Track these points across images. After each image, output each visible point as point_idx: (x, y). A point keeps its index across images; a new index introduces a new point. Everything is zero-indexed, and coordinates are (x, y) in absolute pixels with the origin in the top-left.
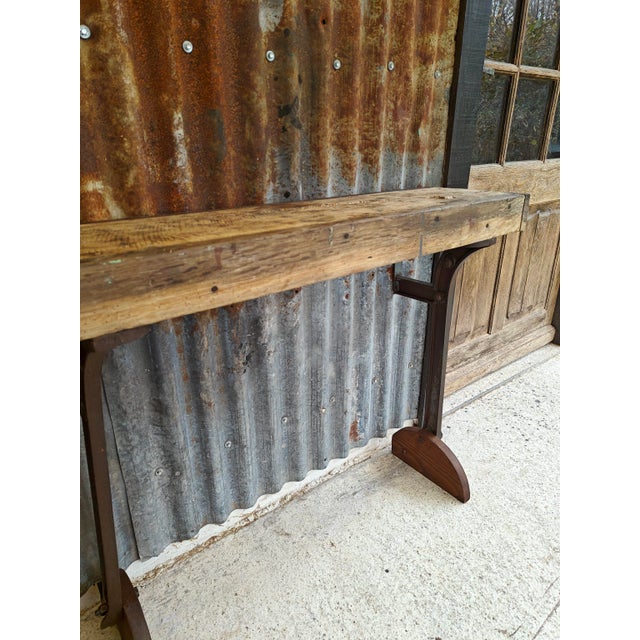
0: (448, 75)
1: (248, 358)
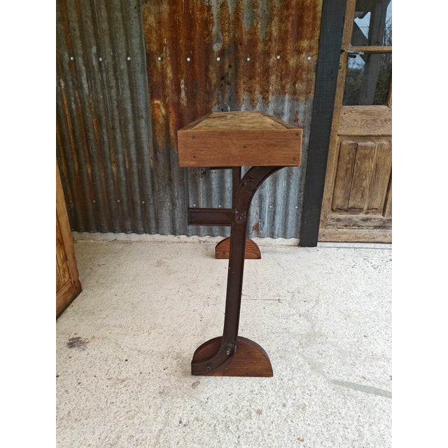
0: (315, 58)
1: (204, 172)
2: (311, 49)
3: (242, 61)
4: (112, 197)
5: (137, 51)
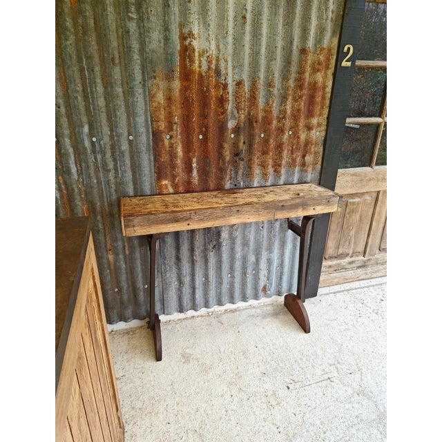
0: (323, 134)
1: (214, 246)
2: (319, 125)
3: (257, 137)
5: (142, 130)
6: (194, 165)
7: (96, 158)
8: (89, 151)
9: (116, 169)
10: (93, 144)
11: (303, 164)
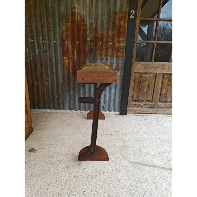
0: (125, 44)
1: (83, 85)
2: (123, 41)
3: (98, 44)
4: (45, 94)
5: (58, 39)
6: (75, 52)
7: (44, 48)
8: (42, 45)
9: (50, 52)
10: (43, 43)
11: (117, 56)
